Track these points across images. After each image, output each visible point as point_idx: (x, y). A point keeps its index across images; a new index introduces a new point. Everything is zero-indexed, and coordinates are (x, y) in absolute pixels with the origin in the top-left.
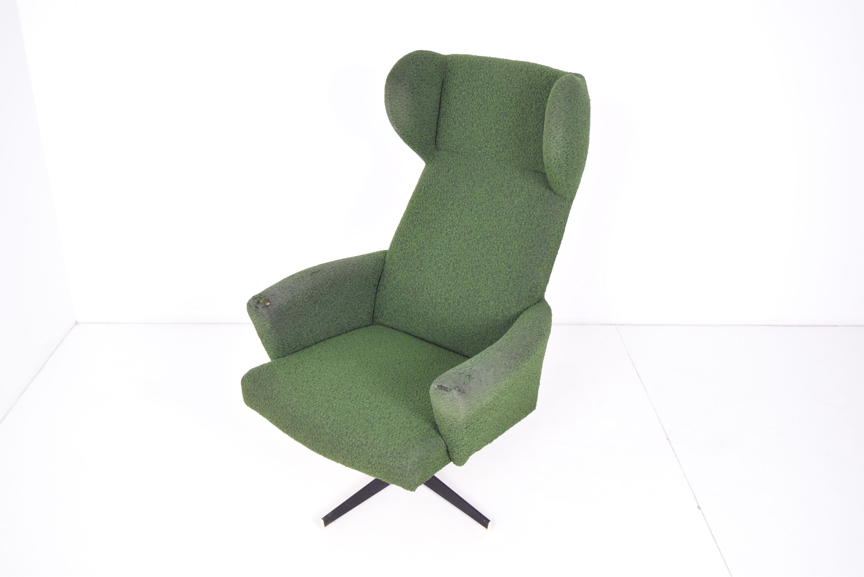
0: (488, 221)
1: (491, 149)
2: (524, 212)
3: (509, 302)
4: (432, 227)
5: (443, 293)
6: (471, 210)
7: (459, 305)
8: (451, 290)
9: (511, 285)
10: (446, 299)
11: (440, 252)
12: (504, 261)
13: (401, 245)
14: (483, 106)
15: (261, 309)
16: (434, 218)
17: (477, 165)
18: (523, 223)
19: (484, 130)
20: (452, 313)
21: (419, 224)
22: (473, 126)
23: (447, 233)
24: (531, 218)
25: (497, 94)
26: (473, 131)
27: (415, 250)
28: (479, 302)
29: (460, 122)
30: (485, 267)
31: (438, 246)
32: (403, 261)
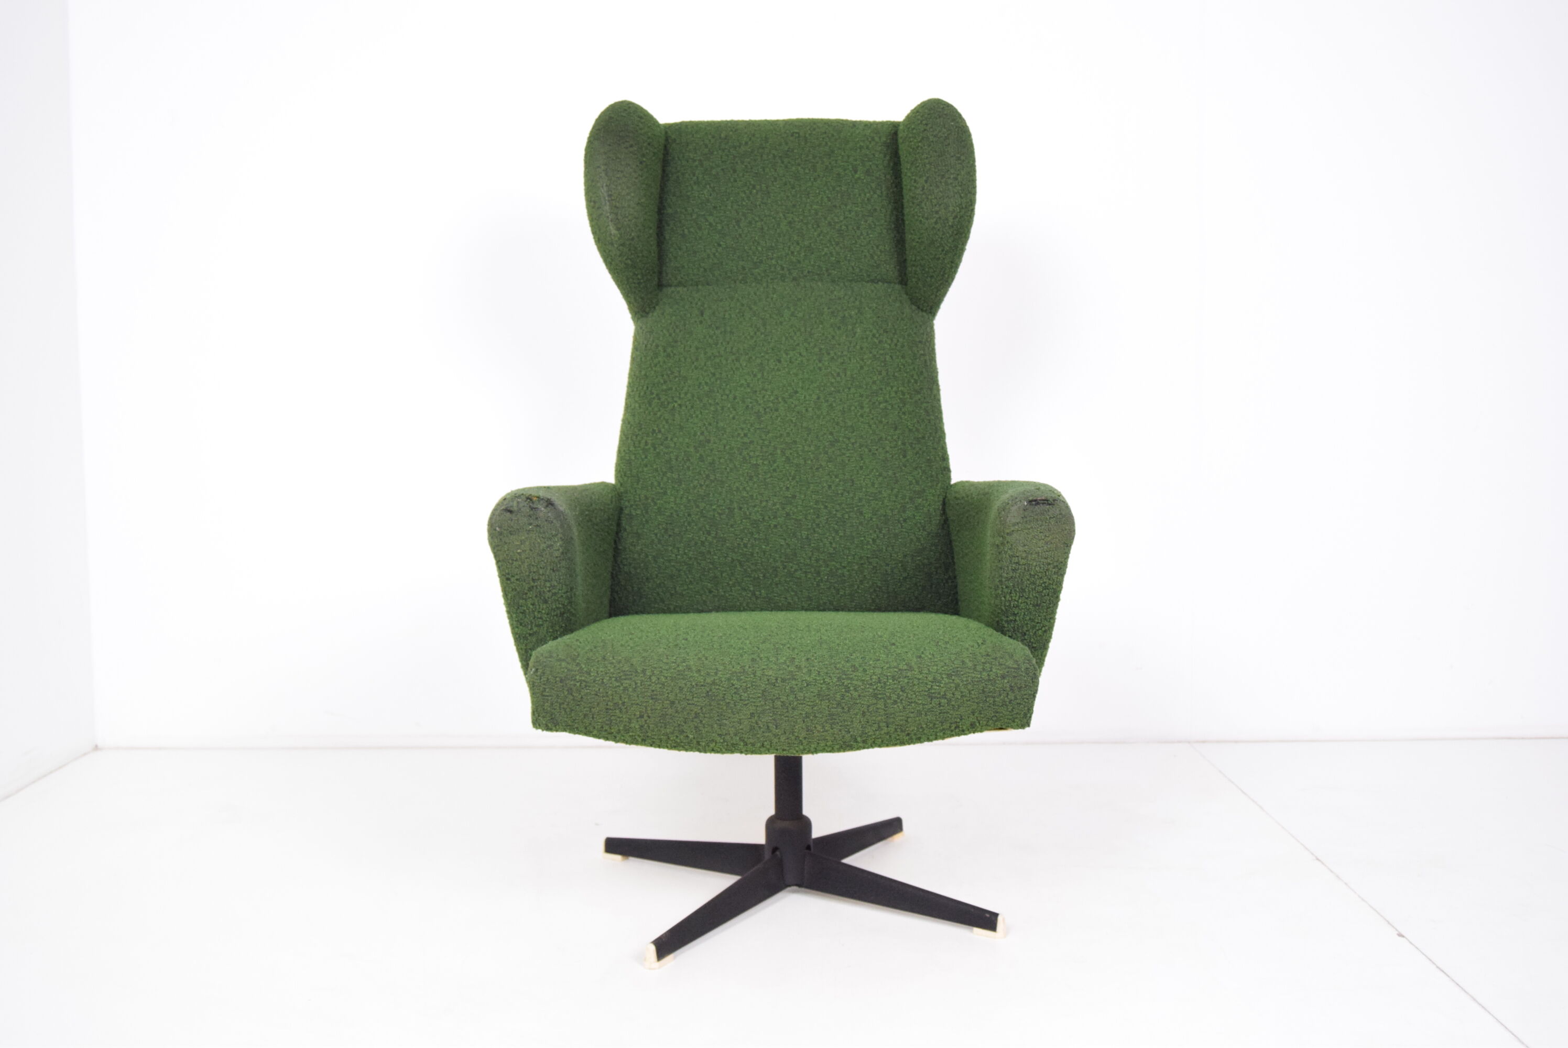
0: (820, 369)
1: (779, 262)
2: (880, 342)
3: (917, 483)
4: (710, 404)
5: (778, 506)
6: (779, 361)
7: (818, 517)
8: (794, 497)
9: (910, 454)
10: (788, 514)
11: (746, 440)
12: (881, 422)
13: (655, 449)
14: (758, 187)
15: (543, 509)
16: (706, 388)
17: (755, 294)
18: (888, 358)
19: (762, 229)
20: (807, 538)
21: (680, 405)
22: (739, 227)
23: (748, 406)
24: (898, 347)
25: (783, 162)
26: (740, 235)
27: (692, 450)
28: (860, 500)
29: (711, 224)
30: (849, 439)
31: (736, 430)
32: (669, 474)
